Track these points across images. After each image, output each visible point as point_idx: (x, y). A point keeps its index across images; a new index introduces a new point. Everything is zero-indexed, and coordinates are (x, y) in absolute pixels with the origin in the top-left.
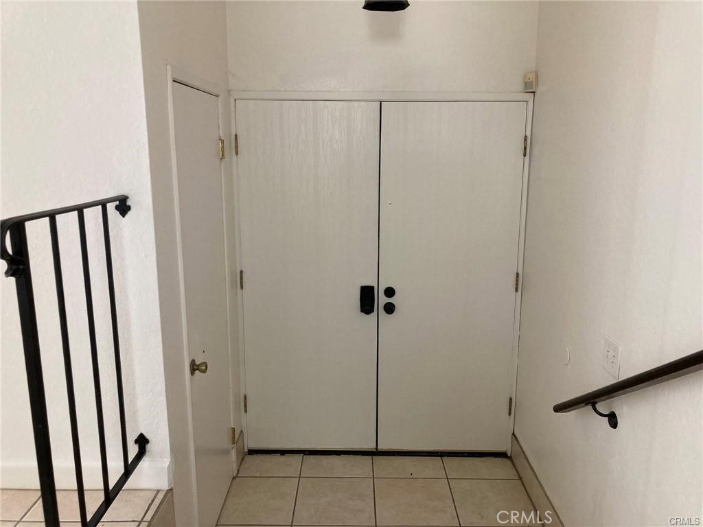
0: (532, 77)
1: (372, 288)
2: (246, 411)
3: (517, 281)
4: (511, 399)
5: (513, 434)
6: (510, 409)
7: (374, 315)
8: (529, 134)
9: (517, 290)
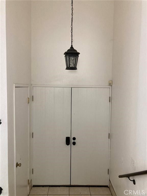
0: (111, 82)
1: (69, 137)
2: (33, 174)
3: (109, 136)
4: (108, 169)
5: (110, 180)
6: (108, 173)
7: (70, 145)
8: (111, 96)
9: (109, 138)
